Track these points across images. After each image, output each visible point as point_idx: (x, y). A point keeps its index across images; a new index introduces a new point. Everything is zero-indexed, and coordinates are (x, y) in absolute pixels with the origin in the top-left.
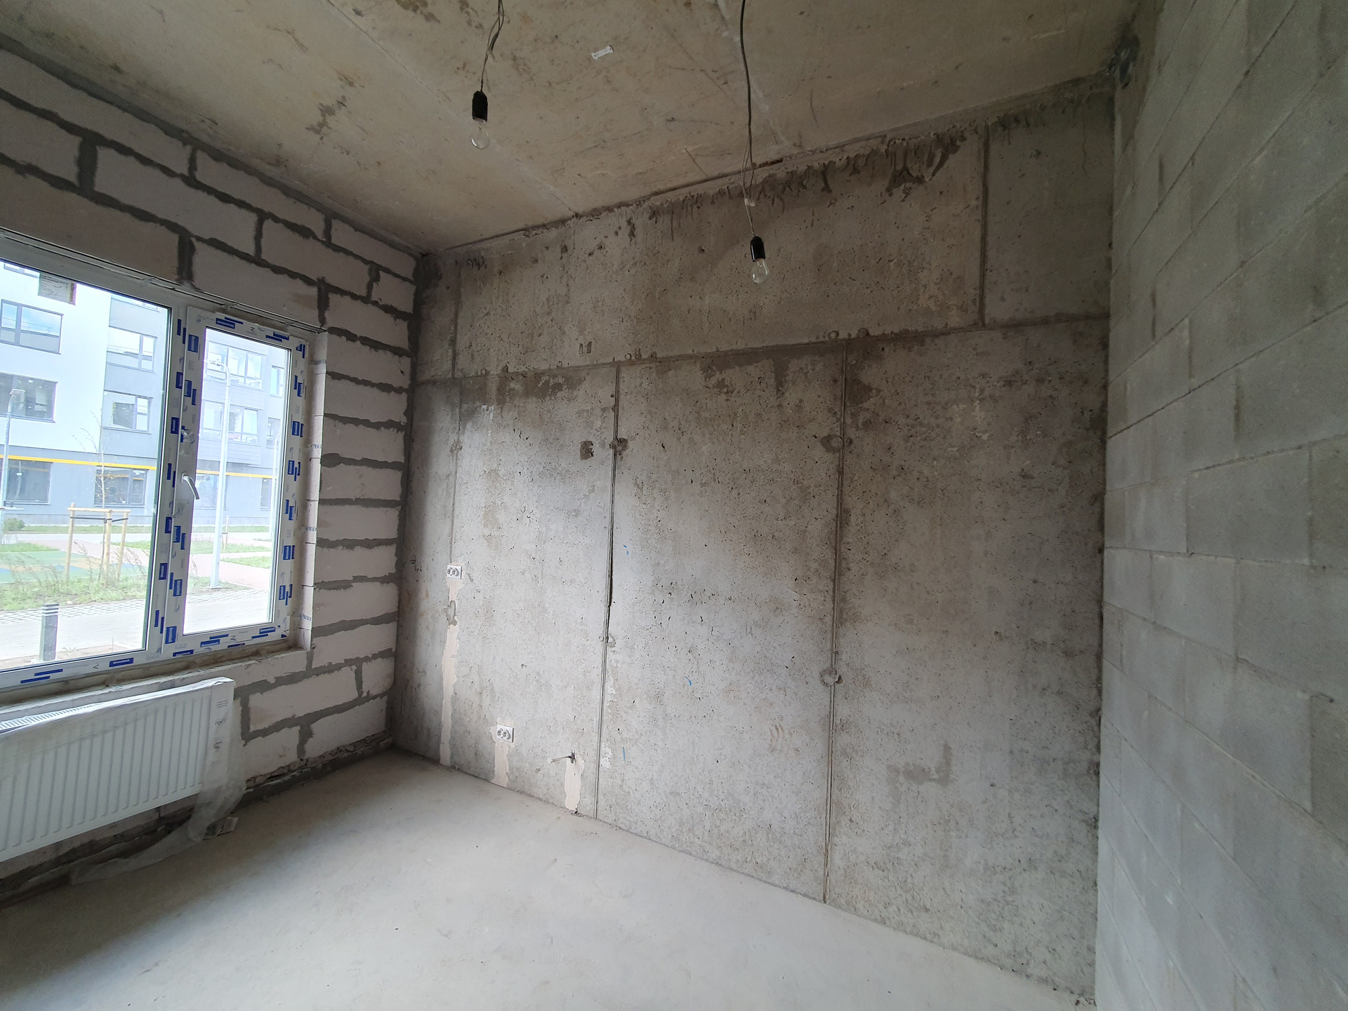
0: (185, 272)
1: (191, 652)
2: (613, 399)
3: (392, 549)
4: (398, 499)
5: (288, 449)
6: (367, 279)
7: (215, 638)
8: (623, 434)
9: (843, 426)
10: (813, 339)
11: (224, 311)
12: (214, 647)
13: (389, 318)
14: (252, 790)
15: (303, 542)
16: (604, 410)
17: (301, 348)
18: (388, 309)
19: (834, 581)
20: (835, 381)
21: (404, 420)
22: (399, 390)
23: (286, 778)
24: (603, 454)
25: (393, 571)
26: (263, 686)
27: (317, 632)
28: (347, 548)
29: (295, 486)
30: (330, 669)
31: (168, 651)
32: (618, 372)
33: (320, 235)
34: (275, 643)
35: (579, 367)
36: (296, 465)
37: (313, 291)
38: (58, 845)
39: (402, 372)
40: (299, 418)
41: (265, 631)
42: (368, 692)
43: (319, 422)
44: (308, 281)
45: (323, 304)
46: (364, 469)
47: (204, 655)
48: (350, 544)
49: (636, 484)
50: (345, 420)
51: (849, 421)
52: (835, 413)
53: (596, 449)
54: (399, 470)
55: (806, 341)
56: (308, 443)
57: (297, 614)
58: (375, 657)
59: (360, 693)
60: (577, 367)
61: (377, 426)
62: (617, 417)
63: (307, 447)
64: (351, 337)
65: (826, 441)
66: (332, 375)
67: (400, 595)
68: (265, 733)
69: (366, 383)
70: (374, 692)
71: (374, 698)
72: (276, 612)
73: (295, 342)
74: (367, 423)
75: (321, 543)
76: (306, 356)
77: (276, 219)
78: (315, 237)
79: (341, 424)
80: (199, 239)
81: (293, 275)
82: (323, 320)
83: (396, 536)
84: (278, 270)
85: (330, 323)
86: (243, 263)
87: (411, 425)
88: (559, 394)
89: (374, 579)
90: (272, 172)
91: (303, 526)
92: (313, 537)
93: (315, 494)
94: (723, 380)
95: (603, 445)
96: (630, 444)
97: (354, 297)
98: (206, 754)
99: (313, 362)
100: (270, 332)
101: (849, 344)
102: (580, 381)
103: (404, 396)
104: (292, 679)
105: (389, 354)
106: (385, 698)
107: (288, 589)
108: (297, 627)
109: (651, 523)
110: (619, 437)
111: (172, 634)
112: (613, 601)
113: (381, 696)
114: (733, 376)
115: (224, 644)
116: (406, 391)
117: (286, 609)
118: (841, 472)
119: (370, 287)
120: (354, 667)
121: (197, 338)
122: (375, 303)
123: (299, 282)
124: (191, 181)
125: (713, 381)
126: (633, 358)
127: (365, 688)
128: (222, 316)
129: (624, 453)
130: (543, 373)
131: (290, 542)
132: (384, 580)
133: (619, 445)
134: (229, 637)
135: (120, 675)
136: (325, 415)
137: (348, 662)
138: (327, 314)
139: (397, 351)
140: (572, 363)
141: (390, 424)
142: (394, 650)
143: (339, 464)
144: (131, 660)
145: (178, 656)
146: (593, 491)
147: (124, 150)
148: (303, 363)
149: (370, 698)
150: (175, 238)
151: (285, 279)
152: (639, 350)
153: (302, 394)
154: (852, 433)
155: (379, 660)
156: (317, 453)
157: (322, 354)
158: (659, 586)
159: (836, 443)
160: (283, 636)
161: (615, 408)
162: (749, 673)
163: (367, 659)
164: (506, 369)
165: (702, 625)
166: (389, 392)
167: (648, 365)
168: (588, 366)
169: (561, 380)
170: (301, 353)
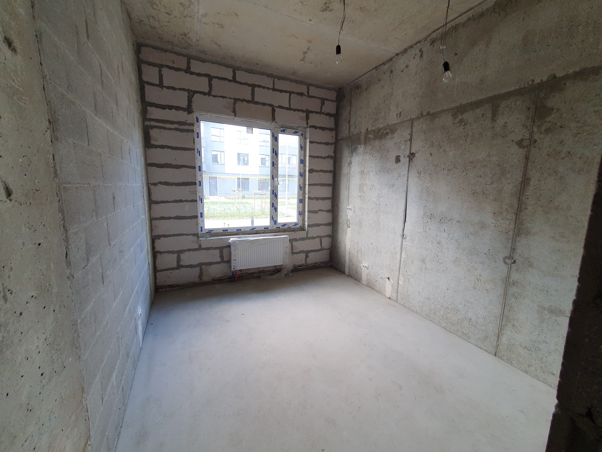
0: (273, 119)
1: (280, 228)
2: (410, 136)
3: (330, 201)
4: (332, 183)
5: (300, 168)
6: (321, 105)
7: (284, 225)
8: (413, 151)
9: (532, 133)
10: (517, 87)
11: (282, 127)
12: (285, 227)
13: (328, 117)
14: (294, 268)
15: (304, 197)
16: (405, 141)
17: (302, 135)
18: (328, 114)
19: (516, 215)
20: (529, 109)
21: (333, 155)
22: (331, 144)
23: (303, 267)
24: (404, 160)
25: (331, 208)
26: (296, 240)
27: (309, 226)
28: (317, 200)
29: (302, 180)
30: (313, 238)
31: (275, 226)
32: (412, 123)
33: (306, 94)
34: (298, 228)
35: (396, 124)
36: (302, 173)
37: (304, 114)
38: (258, 268)
39: (332, 137)
40: (302, 158)
41: (296, 224)
42: (324, 247)
43: (307, 158)
44: (303, 111)
45: (307, 118)
46: (321, 173)
47: (282, 229)
48: (317, 199)
49: (418, 172)
50: (315, 157)
51: (535, 129)
52: (527, 127)
53: (402, 159)
54: (332, 173)
55: (512, 89)
56: (305, 166)
57: (303, 220)
58: (326, 236)
59: (322, 247)
60: (395, 124)
61: (325, 158)
62: (411, 143)
63: (305, 167)
64: (316, 127)
65: (520, 143)
66: (311, 142)
67: (333, 217)
68: (297, 253)
69: (321, 143)
70: (325, 248)
71: (326, 249)
72: (298, 219)
73: (300, 133)
74: (321, 157)
75: (309, 198)
76: (304, 137)
77: (294, 93)
78: (305, 95)
79: (313, 158)
80: (276, 107)
81: (299, 110)
82: (307, 124)
83: (331, 196)
84: (295, 110)
85: (309, 125)
86: (286, 111)
87: (336, 157)
88: (387, 137)
89: (325, 211)
90: (293, 77)
91: (304, 193)
92: (307, 196)
93: (307, 183)
94: (462, 119)
95: (405, 157)
96: (417, 155)
97: (317, 113)
98: (284, 255)
99: (306, 139)
100: (294, 131)
101: (541, 86)
102: (396, 130)
103: (333, 146)
104: (303, 239)
105: (328, 131)
106: (329, 250)
107: (301, 212)
108: (304, 224)
109: (424, 188)
110: (411, 152)
111: (275, 222)
112: (406, 221)
113: (328, 249)
114: (468, 116)
115: (286, 227)
116: (334, 144)
117: (301, 218)
118: (527, 158)
119: (321, 107)
120: (320, 239)
121: (277, 137)
122: (323, 113)
123: (301, 112)
124: (274, 89)
125: (458, 120)
126: (419, 116)
127: (323, 246)
128: (282, 129)
129: (414, 159)
130: (381, 129)
131: (301, 198)
132: (328, 211)
133: (412, 156)
134: (288, 225)
135: (266, 231)
136: (309, 156)
137: (318, 237)
138: (309, 121)
139: (331, 129)
140: (394, 122)
141: (329, 157)
142: (331, 235)
143: (313, 172)
144: (268, 228)
145: (277, 228)
146: (400, 176)
147: (259, 86)
148: (303, 139)
149: (324, 249)
150: (271, 108)
151: (297, 112)
152: (422, 111)
153: (303, 150)
154: (536, 136)
155: (327, 238)
156: (307, 169)
157: (308, 136)
158: (426, 215)
159: (525, 143)
160: (300, 226)
161: (411, 140)
162: (465, 255)
163: (323, 237)
164: (367, 130)
165: (444, 233)
166: (328, 145)
167: (426, 118)
168: (400, 122)
169: (388, 131)
170: (302, 136)
